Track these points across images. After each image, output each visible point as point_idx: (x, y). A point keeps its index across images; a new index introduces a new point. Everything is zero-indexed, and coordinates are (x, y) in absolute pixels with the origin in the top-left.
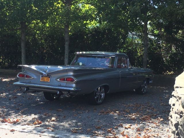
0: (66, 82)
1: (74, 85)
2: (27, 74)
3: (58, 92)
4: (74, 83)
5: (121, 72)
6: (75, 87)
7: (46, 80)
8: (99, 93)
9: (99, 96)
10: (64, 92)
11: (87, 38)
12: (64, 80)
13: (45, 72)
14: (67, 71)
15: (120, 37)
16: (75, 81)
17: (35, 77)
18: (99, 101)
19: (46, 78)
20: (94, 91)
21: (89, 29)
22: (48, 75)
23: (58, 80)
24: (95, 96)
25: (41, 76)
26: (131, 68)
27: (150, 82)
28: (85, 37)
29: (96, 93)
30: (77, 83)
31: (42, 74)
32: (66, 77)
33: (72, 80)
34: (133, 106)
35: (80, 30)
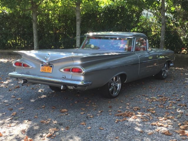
0: (72, 73)
1: (82, 78)
2: (24, 63)
3: (62, 87)
4: (82, 75)
5: (140, 57)
6: (83, 81)
7: (47, 71)
8: (114, 83)
9: (115, 87)
10: (69, 87)
11: (100, 17)
12: (69, 70)
13: (46, 59)
14: (72, 59)
15: (134, 15)
16: (84, 73)
17: (34, 67)
18: (115, 93)
19: (47, 68)
20: (108, 83)
21: (101, 8)
22: (49, 64)
23: (62, 70)
24: (110, 88)
25: (41, 65)
26: (152, 50)
27: (171, 65)
28: (98, 16)
29: (110, 84)
30: (86, 75)
31: (42, 62)
32: (71, 67)
33: (79, 71)
34: (158, 101)
35: (93, 9)
